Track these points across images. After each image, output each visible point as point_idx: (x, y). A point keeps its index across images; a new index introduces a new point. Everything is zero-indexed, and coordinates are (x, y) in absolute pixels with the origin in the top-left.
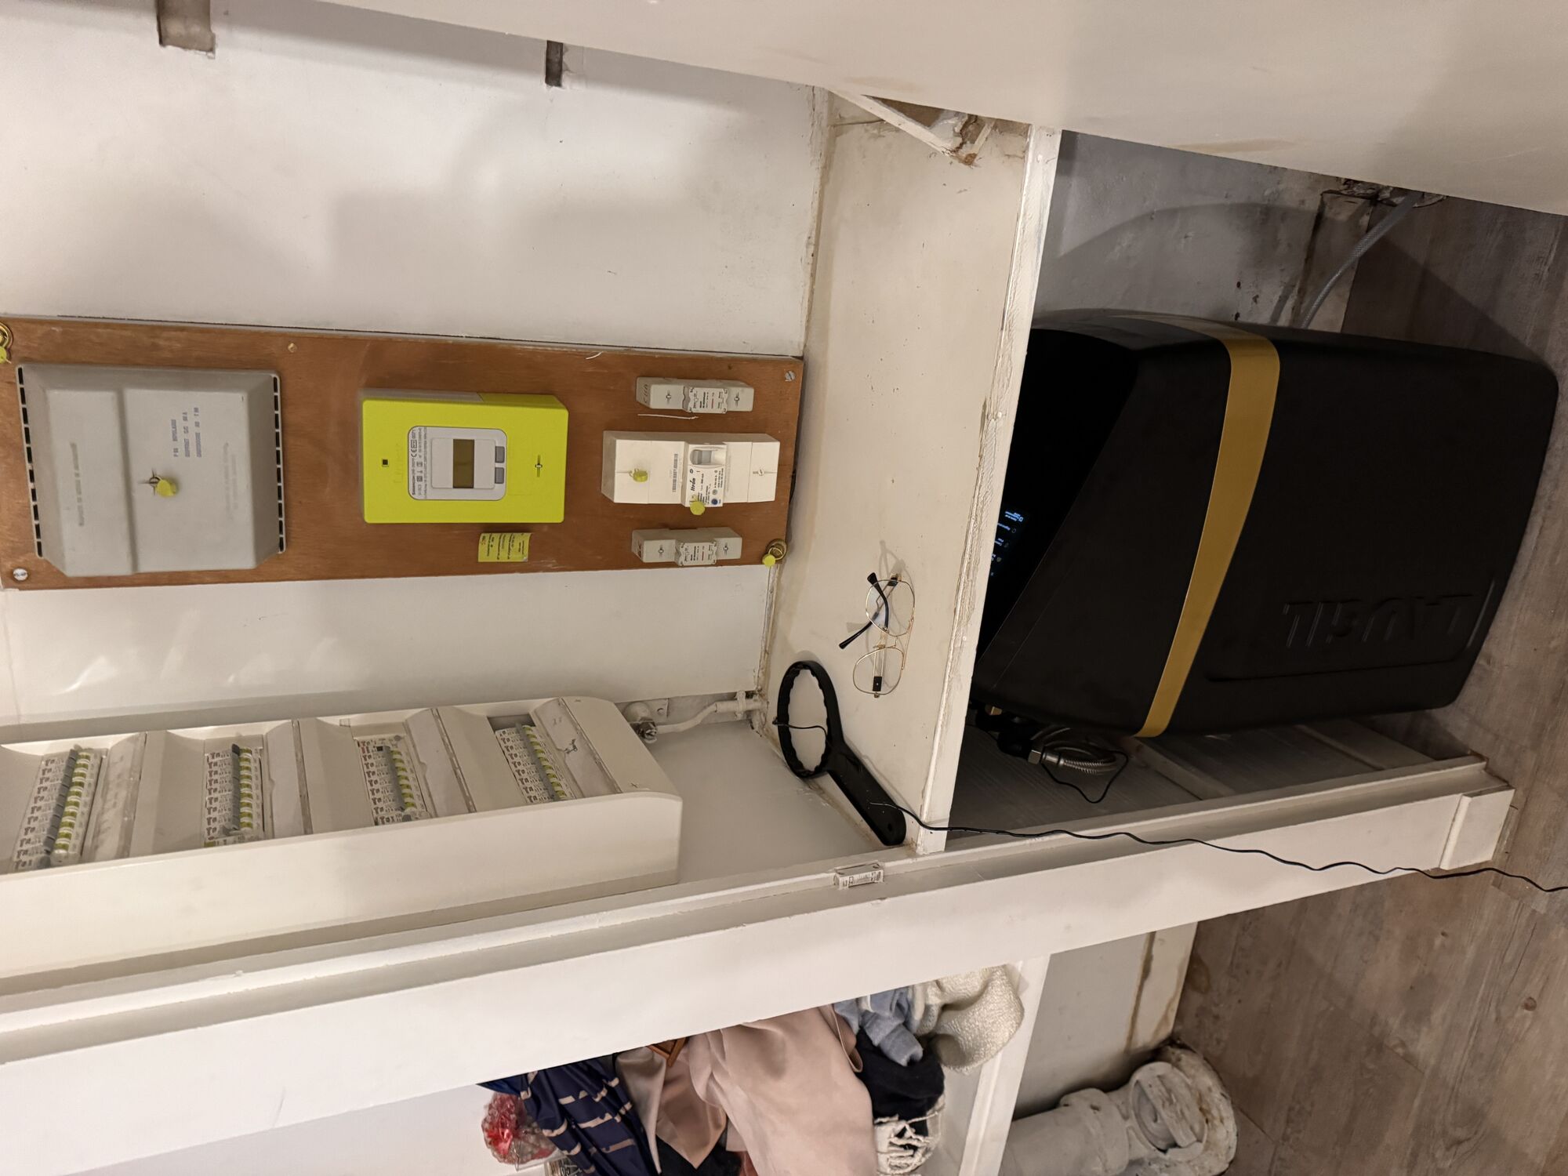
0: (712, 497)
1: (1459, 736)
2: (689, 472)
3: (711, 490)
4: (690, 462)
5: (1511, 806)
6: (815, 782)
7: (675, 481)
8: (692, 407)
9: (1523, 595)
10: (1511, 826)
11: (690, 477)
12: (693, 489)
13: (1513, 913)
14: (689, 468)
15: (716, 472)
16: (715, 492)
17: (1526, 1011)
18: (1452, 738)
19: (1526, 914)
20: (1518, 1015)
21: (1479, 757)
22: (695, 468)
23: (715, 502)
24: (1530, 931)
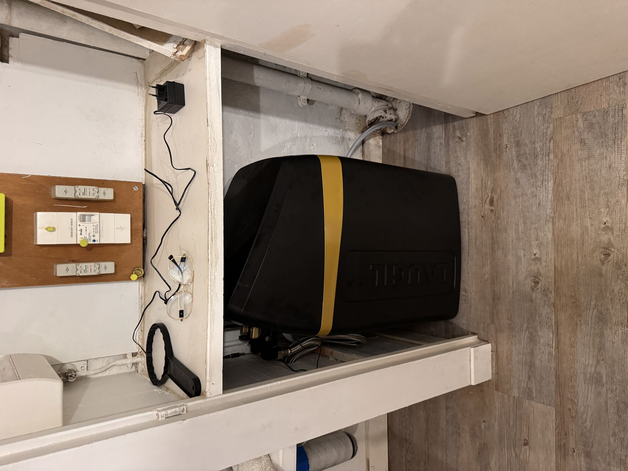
0: (92, 238)
1: (464, 327)
2: (78, 226)
3: (92, 235)
4: (78, 221)
5: (492, 351)
6: (164, 386)
7: (72, 232)
8: (78, 195)
9: (470, 261)
10: (494, 360)
11: (79, 228)
12: (81, 234)
13: (507, 400)
14: (78, 224)
15: (94, 226)
16: (94, 236)
17: (525, 447)
18: (462, 329)
19: (512, 399)
20: (523, 450)
21: (474, 334)
22: (82, 224)
23: (94, 241)
24: (515, 407)
